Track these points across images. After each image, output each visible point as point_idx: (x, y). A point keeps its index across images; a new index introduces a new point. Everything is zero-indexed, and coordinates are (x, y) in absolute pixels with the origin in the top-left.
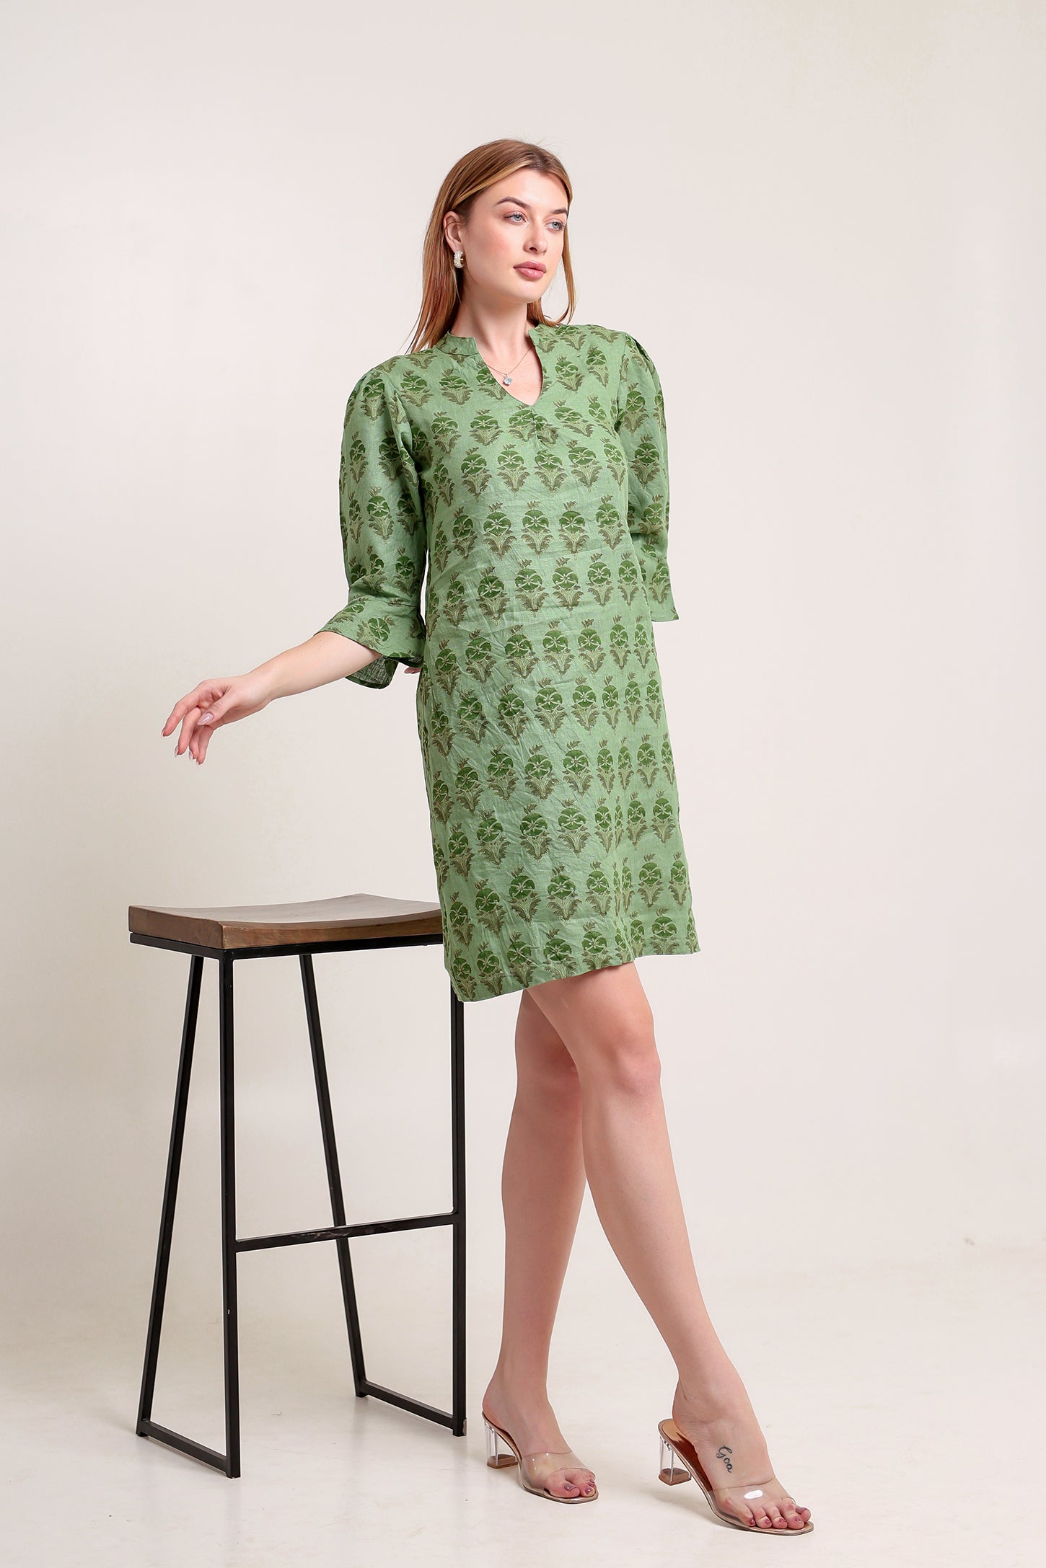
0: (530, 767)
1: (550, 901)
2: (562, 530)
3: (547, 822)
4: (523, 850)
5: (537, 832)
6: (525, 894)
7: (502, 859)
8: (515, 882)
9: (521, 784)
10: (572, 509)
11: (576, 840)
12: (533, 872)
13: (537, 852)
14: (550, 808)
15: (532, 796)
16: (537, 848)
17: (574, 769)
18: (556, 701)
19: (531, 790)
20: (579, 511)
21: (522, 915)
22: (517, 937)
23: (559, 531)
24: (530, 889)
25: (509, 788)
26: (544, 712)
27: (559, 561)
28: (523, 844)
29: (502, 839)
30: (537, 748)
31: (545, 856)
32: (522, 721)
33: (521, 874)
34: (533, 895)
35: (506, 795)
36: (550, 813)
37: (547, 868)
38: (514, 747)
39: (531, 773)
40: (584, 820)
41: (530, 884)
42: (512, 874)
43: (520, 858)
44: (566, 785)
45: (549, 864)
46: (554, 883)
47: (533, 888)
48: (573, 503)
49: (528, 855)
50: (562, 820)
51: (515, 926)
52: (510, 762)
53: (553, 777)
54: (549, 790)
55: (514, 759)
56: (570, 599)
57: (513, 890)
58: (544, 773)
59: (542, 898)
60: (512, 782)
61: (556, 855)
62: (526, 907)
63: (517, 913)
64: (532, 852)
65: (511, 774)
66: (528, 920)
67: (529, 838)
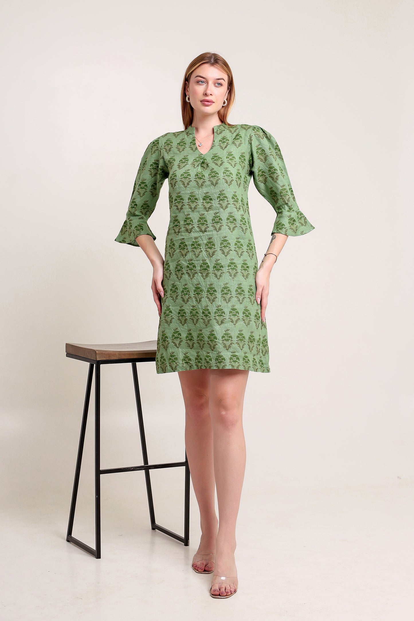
0: (183, 291)
1: (186, 341)
2: (203, 203)
3: (186, 312)
4: (178, 322)
5: (183, 316)
6: (177, 338)
7: (170, 324)
8: (174, 333)
9: (179, 297)
10: (208, 194)
11: (195, 320)
12: (181, 330)
13: (183, 323)
14: (188, 308)
15: (182, 302)
16: (183, 321)
17: (197, 293)
18: (193, 268)
19: (182, 300)
20: (210, 196)
21: (176, 345)
22: (173, 353)
23: (202, 203)
24: (179, 336)
25: (176, 298)
26: (189, 271)
27: (201, 214)
28: (178, 319)
29: (171, 316)
30: (186, 285)
31: (185, 325)
32: (182, 274)
33: (177, 330)
34: (180, 339)
35: (175, 301)
36: (187, 309)
37: (186, 330)
38: (179, 283)
39: (183, 293)
40: (198, 313)
41: (180, 334)
42: (174, 330)
43: (177, 324)
44: (194, 299)
45: (186, 328)
46: (188, 335)
47: (181, 336)
48: (208, 192)
49: (180, 324)
50: (191, 312)
51: (173, 349)
52: (177, 288)
53: (190, 296)
54: (188, 301)
55: (178, 288)
56: (203, 229)
57: (173, 336)
58: (187, 294)
59: (183, 340)
60: (177, 296)
61: (189, 325)
62: (177, 342)
63: (174, 344)
64: (181, 323)
65: (177, 293)
66: (178, 348)
67: (180, 318)
